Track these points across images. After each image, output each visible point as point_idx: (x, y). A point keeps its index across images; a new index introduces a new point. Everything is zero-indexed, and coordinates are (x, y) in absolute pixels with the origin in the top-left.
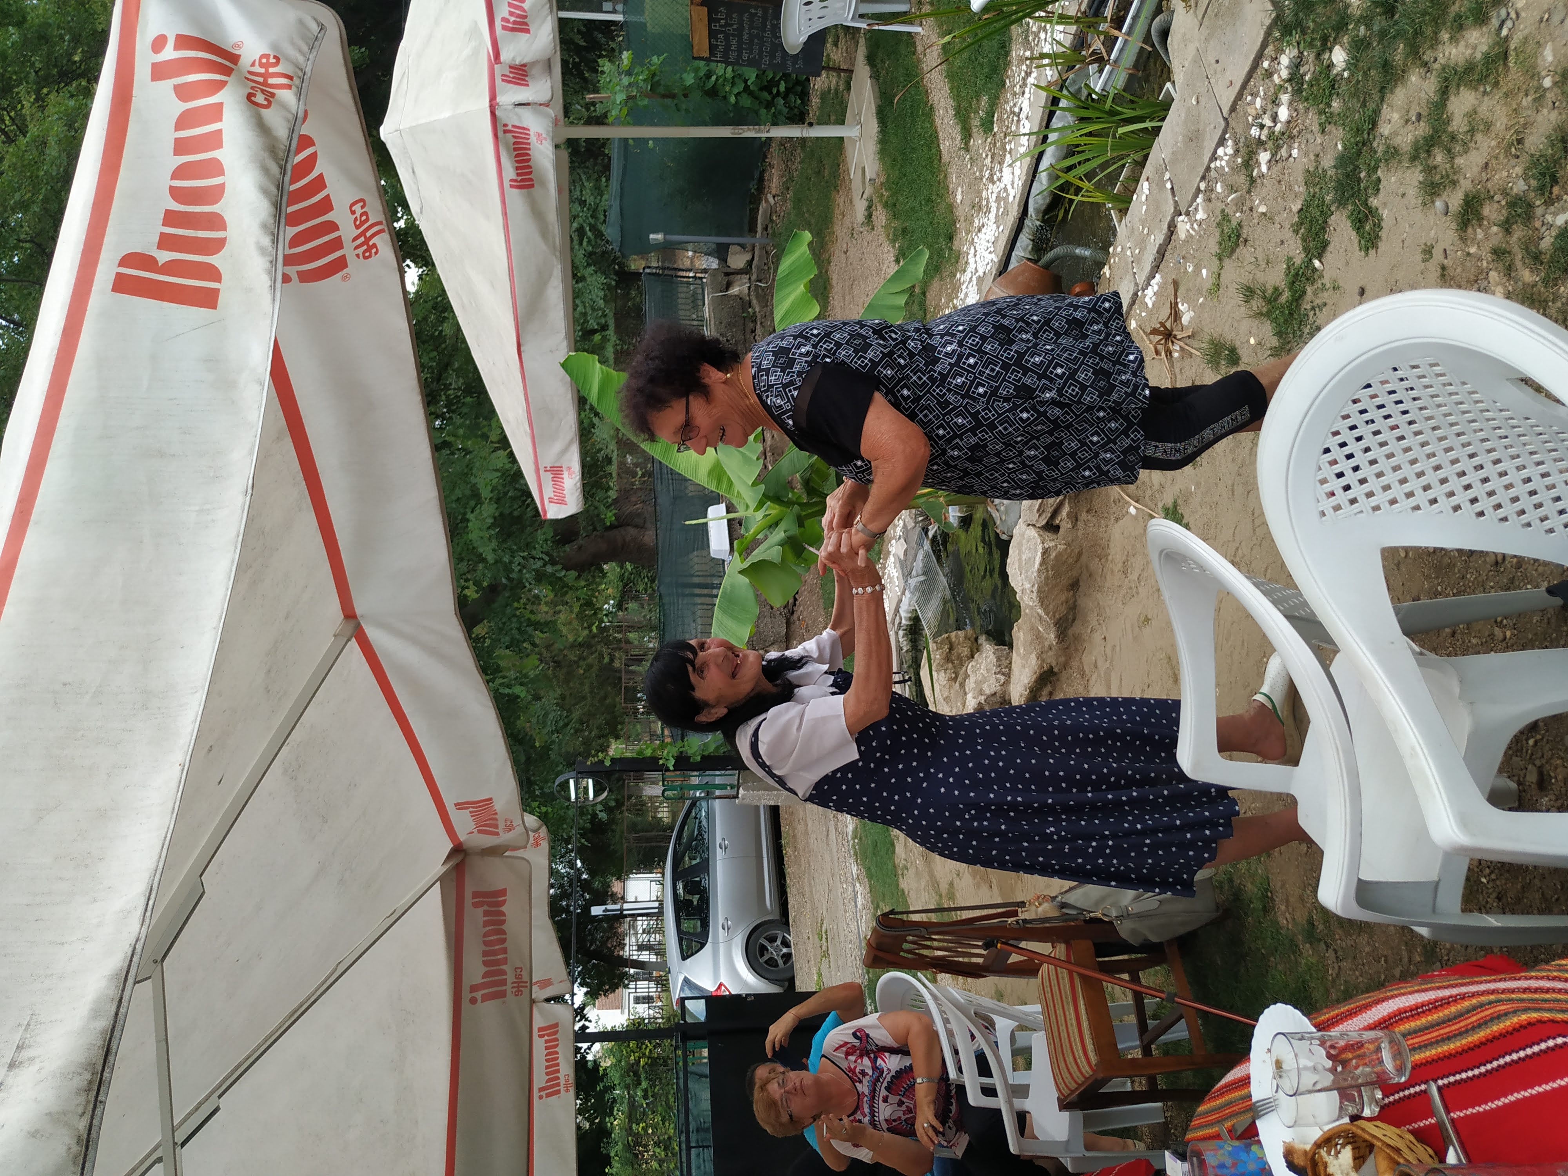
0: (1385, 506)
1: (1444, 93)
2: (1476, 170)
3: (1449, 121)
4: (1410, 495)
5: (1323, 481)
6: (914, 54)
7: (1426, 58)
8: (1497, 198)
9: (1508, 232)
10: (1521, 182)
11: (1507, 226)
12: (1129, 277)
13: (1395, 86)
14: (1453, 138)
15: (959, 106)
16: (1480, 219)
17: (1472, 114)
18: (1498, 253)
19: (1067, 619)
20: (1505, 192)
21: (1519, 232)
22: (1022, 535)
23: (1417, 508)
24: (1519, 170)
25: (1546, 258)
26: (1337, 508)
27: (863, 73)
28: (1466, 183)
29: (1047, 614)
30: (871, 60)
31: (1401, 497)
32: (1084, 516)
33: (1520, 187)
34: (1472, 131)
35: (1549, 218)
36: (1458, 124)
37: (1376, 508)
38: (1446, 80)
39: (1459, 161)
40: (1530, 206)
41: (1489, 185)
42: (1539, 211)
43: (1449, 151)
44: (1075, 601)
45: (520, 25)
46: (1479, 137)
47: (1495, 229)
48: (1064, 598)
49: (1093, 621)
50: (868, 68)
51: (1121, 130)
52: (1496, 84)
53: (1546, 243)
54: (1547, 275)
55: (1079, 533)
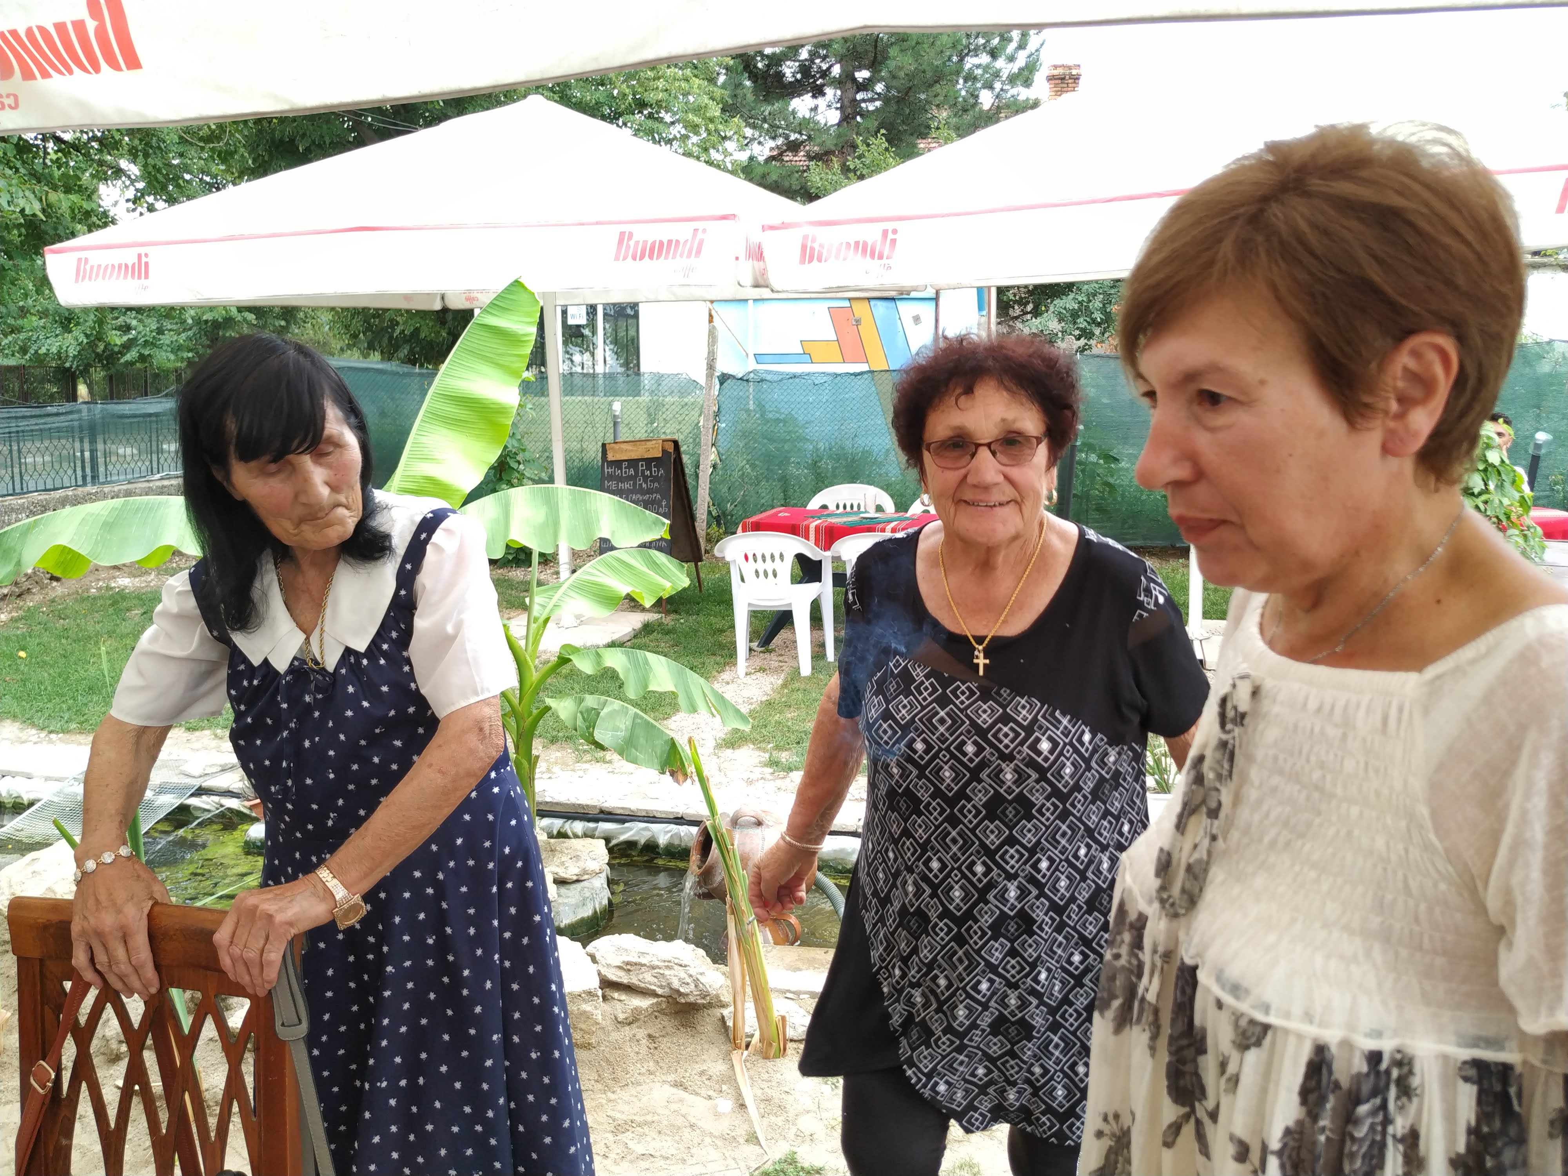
45: (810, 255)
55: (615, 1036)
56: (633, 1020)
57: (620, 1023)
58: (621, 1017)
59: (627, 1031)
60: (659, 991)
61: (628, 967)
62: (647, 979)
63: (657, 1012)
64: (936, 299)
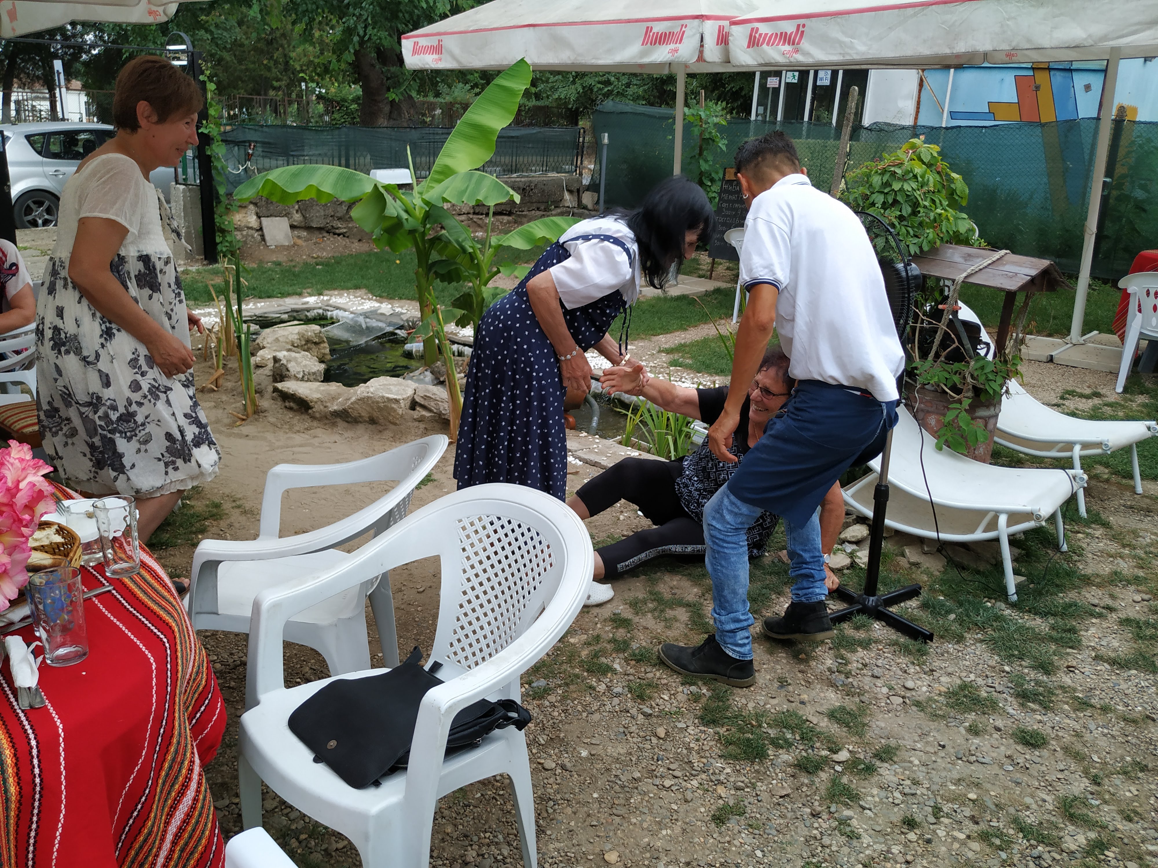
0: (466, 554)
1: (688, 605)
2: (644, 624)
3: (672, 609)
4: (472, 567)
5: (480, 519)
6: (720, 318)
7: (707, 595)
8: (629, 635)
9: (609, 642)
10: (638, 645)
11: (613, 641)
12: (581, 447)
13: (692, 581)
14: (662, 611)
15: (686, 346)
16: (617, 628)
17: (676, 619)
18: (597, 638)
19: (348, 417)
20: (632, 638)
21: (609, 647)
22: (407, 386)
23: (465, 571)
24: (644, 644)
25: (595, 660)
26: (464, 528)
27: (709, 285)
28: (636, 619)
29: (352, 404)
30: (718, 291)
31: (471, 562)
32: (422, 426)
33: (634, 645)
34: (666, 620)
35: (618, 661)
36: (670, 613)
37: (464, 550)
38: (695, 605)
39: (649, 615)
40: (624, 651)
41: (636, 631)
42: (621, 655)
43: (655, 610)
44: (361, 422)
45: (753, 41)
46: (663, 624)
47: (611, 635)
48: (363, 414)
49: (349, 434)
50: (712, 289)
51: (670, 438)
52: (691, 630)
53: (603, 660)
54: (585, 662)
55: (410, 423)
56: (421, 420)
57: (415, 420)
58: (415, 417)
59: (416, 424)
60: (435, 411)
61: (425, 397)
62: (432, 405)
63: (432, 420)
64: (1105, 71)
